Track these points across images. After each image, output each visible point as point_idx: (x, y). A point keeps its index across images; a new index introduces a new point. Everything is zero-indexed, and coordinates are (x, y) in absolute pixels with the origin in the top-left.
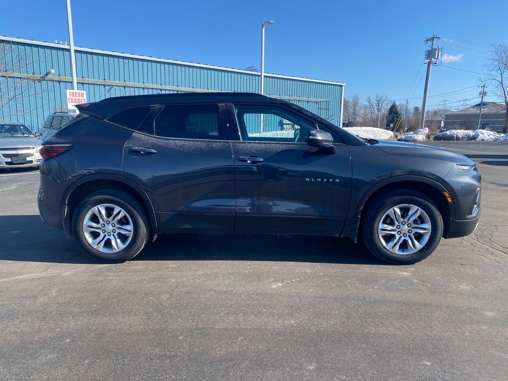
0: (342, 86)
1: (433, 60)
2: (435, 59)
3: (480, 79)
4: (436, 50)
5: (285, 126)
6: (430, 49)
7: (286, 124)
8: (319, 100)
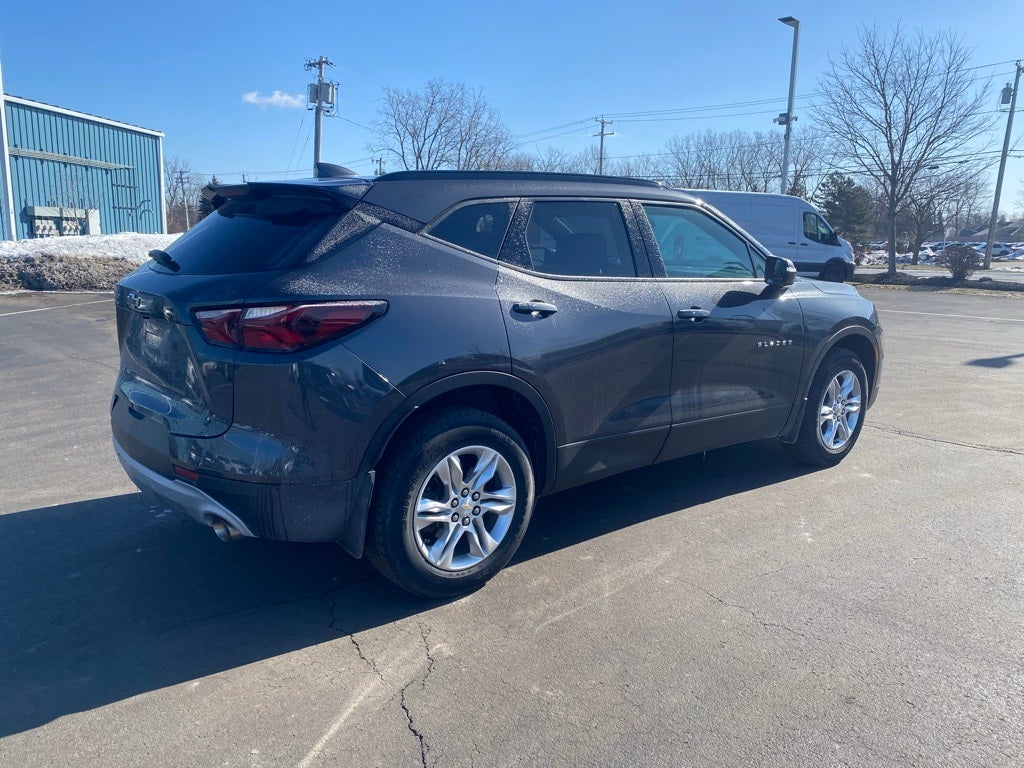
0: (156, 138)
1: (324, 104)
2: (327, 102)
3: (369, 147)
4: (328, 85)
5: (38, 222)
6: (316, 83)
7: (40, 218)
8: (113, 165)
